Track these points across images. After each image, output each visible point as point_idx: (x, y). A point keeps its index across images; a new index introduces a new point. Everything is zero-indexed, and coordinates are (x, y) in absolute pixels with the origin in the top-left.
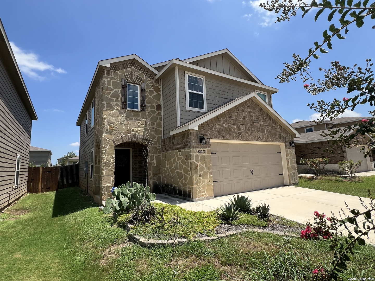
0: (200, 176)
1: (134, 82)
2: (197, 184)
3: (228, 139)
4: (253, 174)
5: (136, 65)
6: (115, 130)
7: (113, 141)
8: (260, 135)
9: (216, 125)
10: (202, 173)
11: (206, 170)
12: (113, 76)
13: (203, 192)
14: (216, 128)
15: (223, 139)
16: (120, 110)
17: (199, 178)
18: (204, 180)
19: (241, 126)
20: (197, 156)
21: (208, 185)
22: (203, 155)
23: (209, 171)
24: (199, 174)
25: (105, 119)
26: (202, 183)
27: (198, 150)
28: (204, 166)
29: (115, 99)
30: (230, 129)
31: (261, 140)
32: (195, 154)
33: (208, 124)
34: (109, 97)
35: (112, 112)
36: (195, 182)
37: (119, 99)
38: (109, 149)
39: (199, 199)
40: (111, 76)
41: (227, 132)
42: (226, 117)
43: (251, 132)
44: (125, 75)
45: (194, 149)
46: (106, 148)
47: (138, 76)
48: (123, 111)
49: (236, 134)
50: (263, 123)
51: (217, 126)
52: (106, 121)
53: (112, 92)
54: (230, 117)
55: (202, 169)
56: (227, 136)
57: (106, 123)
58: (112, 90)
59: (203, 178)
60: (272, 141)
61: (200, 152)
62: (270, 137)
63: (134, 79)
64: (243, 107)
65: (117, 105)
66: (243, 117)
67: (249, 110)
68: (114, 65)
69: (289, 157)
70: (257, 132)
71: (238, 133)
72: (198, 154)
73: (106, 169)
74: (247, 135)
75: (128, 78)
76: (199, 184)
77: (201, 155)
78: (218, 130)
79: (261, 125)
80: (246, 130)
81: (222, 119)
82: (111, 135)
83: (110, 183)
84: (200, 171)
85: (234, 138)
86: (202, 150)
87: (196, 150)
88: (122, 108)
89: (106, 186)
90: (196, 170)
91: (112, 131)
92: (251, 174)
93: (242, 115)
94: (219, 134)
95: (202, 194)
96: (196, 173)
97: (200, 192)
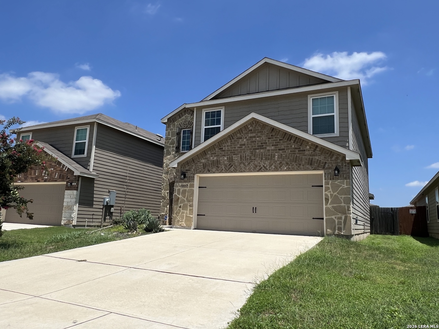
0: (180, 207)
1: (187, 127)
2: (176, 214)
3: (214, 173)
4: (256, 212)
5: (188, 112)
6: (170, 171)
7: (168, 179)
8: (265, 164)
9: (202, 159)
10: (182, 205)
11: (186, 202)
12: (172, 128)
13: (181, 222)
14: (202, 163)
15: (208, 172)
16: (175, 154)
17: (179, 209)
18: (183, 211)
19: (234, 156)
20: (179, 190)
21: (186, 216)
22: (185, 189)
23: (189, 204)
24: (179, 205)
25: (164, 163)
26: (181, 214)
27: (180, 184)
28: (185, 199)
29: (172, 146)
30: (218, 162)
31: (266, 170)
32: (178, 188)
33: (193, 160)
34: (168, 145)
35: (169, 156)
36: (175, 212)
37: (175, 145)
38: (166, 186)
39: (177, 227)
40: (170, 128)
41: (214, 166)
42: (215, 150)
43: (249, 161)
44: (180, 124)
45: (178, 184)
46: (164, 186)
47: (190, 121)
48: (176, 155)
49: (225, 165)
50: (273, 147)
51: (203, 161)
52: (165, 164)
53: (170, 141)
54: (220, 149)
55: (183, 201)
56: (214, 170)
57: (165, 166)
58: (170, 139)
59: (183, 209)
60: (289, 170)
61: (183, 186)
62: (286, 165)
63: (187, 124)
64: (240, 133)
65: (173, 150)
66: (239, 146)
67: (250, 135)
68: (173, 118)
69: (330, 192)
70: (259, 161)
71: (229, 165)
72: (180, 188)
73: (163, 201)
74: (242, 165)
75: (182, 125)
76: (178, 214)
77: (182, 189)
78: (204, 164)
79: (269, 150)
80: (241, 160)
81: (209, 152)
82: (168, 175)
83: (164, 212)
84: (181, 203)
85: (223, 171)
86: (185, 184)
87: (179, 185)
88: (176, 152)
89: (162, 214)
90: (177, 202)
91: (168, 172)
92: (253, 212)
93: (238, 143)
94: (204, 169)
95: (180, 223)
96: (177, 204)
97: (178, 221)
